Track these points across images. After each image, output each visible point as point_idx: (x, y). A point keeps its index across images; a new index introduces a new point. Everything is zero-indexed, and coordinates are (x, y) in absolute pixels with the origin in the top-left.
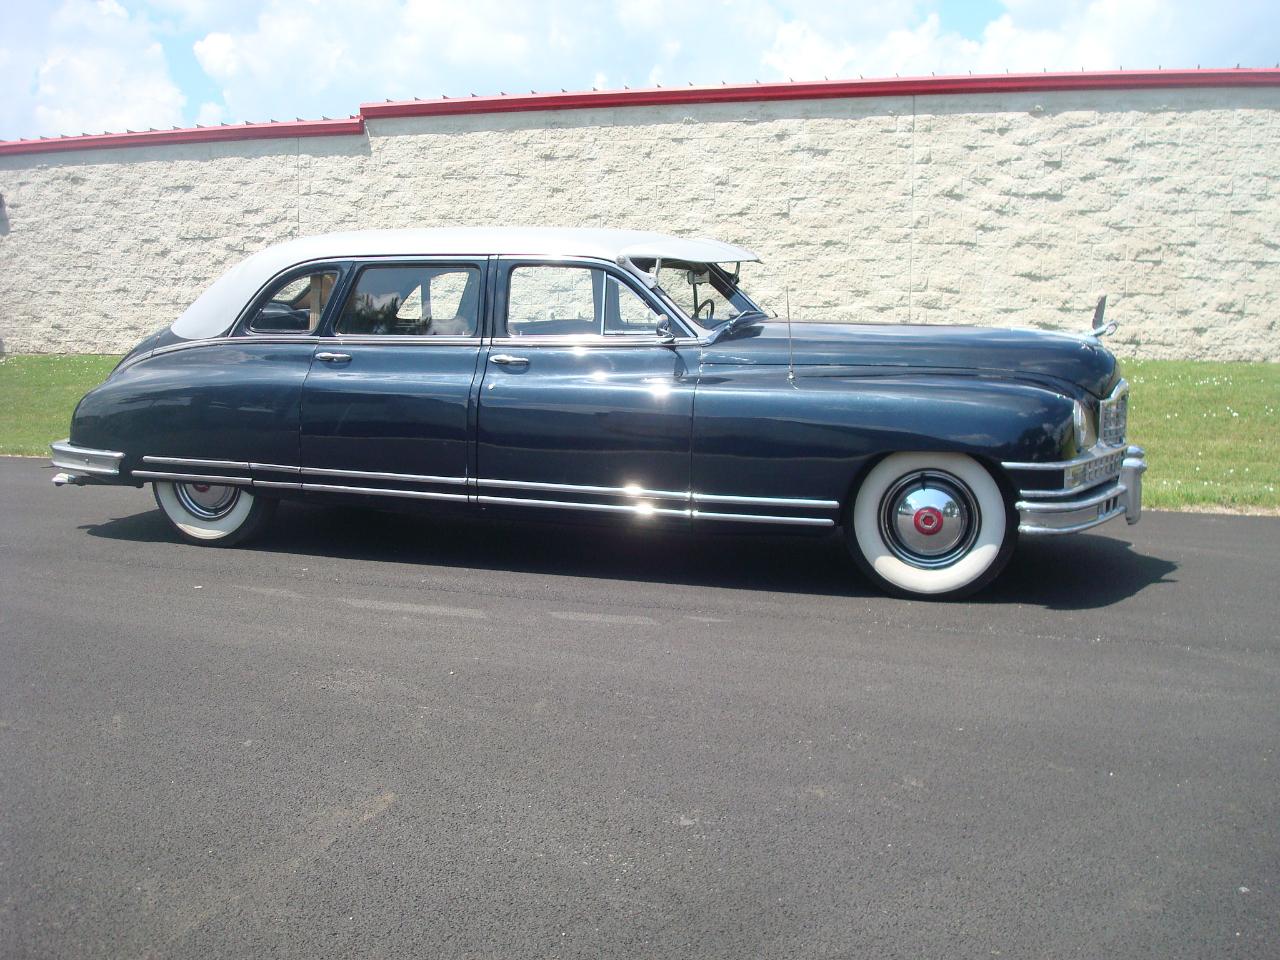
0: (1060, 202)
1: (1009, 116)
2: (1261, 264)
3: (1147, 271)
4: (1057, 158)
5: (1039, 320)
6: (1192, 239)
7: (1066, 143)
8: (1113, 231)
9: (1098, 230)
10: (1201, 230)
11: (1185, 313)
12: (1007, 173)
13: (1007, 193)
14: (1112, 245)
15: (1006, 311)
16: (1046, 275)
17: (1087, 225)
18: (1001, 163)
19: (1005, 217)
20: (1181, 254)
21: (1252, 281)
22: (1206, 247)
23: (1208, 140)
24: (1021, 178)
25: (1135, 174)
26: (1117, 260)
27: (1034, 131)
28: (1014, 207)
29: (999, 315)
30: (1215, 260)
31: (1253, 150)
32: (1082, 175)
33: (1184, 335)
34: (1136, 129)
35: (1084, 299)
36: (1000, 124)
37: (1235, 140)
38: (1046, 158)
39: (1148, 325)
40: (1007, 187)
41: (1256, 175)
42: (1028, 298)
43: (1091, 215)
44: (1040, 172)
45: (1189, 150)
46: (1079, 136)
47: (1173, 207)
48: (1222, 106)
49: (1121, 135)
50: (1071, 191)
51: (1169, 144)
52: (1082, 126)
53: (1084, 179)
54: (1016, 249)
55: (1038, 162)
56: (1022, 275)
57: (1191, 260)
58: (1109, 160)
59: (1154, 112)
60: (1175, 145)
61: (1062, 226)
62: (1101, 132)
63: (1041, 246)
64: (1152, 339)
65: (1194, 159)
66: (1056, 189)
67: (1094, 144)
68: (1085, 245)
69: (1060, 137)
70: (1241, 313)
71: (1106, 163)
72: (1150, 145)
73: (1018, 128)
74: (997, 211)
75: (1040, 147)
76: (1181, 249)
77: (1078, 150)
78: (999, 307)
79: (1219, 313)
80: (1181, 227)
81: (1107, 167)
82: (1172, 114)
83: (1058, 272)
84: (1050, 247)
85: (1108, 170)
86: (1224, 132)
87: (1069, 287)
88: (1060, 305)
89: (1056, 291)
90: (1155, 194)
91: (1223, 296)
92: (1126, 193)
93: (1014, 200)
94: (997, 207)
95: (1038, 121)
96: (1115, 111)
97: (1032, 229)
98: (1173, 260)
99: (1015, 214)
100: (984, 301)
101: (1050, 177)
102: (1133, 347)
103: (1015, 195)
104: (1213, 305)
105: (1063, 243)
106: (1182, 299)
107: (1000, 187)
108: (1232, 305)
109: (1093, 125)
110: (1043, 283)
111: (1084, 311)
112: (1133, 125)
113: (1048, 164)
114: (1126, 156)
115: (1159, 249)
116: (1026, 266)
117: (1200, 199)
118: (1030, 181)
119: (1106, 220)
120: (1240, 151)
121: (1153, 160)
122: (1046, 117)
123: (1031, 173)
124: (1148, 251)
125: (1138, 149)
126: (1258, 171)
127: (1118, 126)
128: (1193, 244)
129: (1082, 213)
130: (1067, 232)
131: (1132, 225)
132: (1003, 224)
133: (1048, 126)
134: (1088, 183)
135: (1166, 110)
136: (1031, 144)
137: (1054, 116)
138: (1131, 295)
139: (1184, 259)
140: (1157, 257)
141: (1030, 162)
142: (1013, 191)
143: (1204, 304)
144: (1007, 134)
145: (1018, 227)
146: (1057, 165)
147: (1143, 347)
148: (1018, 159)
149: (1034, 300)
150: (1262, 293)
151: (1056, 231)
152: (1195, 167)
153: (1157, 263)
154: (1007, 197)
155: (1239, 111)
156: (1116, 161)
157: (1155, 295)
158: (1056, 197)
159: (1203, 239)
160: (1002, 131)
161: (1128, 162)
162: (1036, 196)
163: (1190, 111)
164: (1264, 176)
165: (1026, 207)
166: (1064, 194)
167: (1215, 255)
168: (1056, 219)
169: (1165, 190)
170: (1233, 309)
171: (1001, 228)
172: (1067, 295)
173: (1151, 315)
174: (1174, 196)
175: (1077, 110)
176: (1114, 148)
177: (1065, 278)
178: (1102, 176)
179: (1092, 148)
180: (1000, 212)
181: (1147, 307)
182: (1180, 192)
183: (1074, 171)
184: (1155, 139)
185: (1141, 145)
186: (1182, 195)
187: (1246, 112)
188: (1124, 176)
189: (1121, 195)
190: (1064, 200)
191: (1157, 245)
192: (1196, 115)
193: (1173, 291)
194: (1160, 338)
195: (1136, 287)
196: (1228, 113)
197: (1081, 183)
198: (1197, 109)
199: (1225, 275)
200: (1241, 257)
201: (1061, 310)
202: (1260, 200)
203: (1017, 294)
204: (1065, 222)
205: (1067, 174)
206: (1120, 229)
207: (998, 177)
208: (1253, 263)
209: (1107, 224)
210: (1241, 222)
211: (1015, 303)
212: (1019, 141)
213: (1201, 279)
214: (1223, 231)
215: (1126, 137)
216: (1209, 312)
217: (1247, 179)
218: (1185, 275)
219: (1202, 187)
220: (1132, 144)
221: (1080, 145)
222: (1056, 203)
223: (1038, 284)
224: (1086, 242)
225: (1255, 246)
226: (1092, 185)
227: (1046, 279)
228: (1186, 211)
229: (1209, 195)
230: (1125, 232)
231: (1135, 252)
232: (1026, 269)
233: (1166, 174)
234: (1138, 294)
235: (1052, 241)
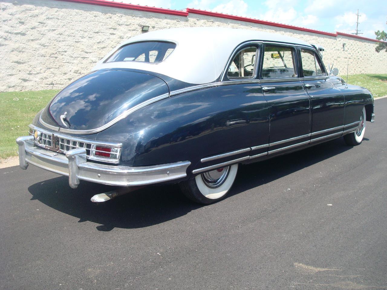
0: (25, 36)
1: (6, 4)
2: (84, 58)
3: (54, 60)
4: (23, 21)
5: (22, 78)
6: (66, 50)
7: (26, 15)
8: (42, 47)
9: (38, 46)
10: (68, 47)
11: (65, 74)
12: (6, 25)
13: (7, 32)
14: (42, 51)
15: (11, 75)
16: (23, 62)
17: (34, 45)
18: (4, 21)
19: (7, 41)
20: (62, 55)
21: (82, 63)
22: (69, 52)
23: (67, 18)
24: (12, 27)
25: (47, 28)
26: (45, 56)
27: (15, 10)
28: (10, 37)
29: (8, 77)
30: (72, 57)
31: (79, 23)
32: (31, 27)
33: (66, 81)
34: (47, 13)
35: (36, 70)
36: (3, 7)
37: (74, 19)
38: (19, 20)
39: (56, 78)
40: (7, 30)
41: (81, 30)
42: (18, 70)
43: (35, 41)
44: (18, 25)
45: (62, 21)
46: (29, 13)
47: (59, 39)
48: (71, 8)
49: (42, 14)
50: (28, 32)
51: (57, 19)
52: (30, 10)
53: (32, 29)
54: (12, 52)
55: (17, 22)
56: (15, 62)
57: (65, 57)
58: (39, 22)
59: (52, 8)
60: (58, 19)
61: (26, 45)
62: (36, 13)
63: (20, 52)
64: (57, 83)
65: (64, 24)
66: (24, 32)
67: (34, 17)
68: (34, 52)
69: (23, 13)
70: (80, 73)
71: (39, 24)
72: (51, 18)
73: (9, 9)
74: (4, 39)
75: (17, 16)
76: (63, 53)
77: (29, 18)
78: (8, 74)
79: (75, 74)
80: (62, 46)
81: (39, 25)
82: (57, 9)
83: (27, 61)
84: (23, 52)
85: (39, 26)
86: (71, 16)
87: (31, 66)
88: (28, 72)
89: (26, 68)
90: (54, 35)
91: (76, 68)
92: (45, 34)
93: (10, 35)
94: (4, 37)
95: (15, 7)
96: (40, 6)
97: (16, 45)
98: (61, 57)
99: (10, 40)
100: (3, 72)
101: (21, 27)
102: (52, 85)
103: (10, 33)
104: (73, 71)
105: (28, 51)
106: (65, 69)
107: (5, 30)
108: (78, 71)
109: (34, 10)
110: (22, 65)
111: (36, 74)
112: (46, 11)
113: (20, 22)
114: (44, 22)
115: (56, 53)
116: (16, 59)
117: (67, 37)
118: (15, 28)
119: (40, 43)
120: (76, 23)
121: (53, 24)
122: (18, 6)
123: (15, 25)
124: (53, 54)
125: (47, 19)
126: (81, 29)
127: (41, 11)
128: (66, 52)
129: (32, 40)
130: (28, 47)
131: (48, 45)
132: (7, 44)
133: (19, 9)
134: (33, 30)
135: (55, 7)
136: (14, 15)
137: (21, 5)
138: (50, 68)
139: (63, 56)
140: (56, 56)
141: (14, 22)
142: (9, 31)
143: (71, 71)
144: (5, 11)
145: (12, 45)
146: (23, 23)
147: (55, 86)
148: (10, 20)
149: (20, 71)
150: (85, 67)
151: (25, 46)
152: (64, 27)
153: (56, 58)
154: (7, 34)
155: (75, 10)
156: (41, 23)
157: (57, 68)
158: (24, 34)
159: (68, 50)
160: (4, 9)
161: (45, 23)
162: (17, 34)
163: (62, 8)
164: (83, 31)
165: (13, 37)
166: (26, 33)
167: (72, 55)
168: (24, 42)
169: (57, 33)
170: (78, 72)
171: (6, 45)
172: (30, 69)
173: (56, 75)
174: (59, 36)
175: (28, 4)
176: (42, 18)
177: (29, 63)
178: (38, 28)
179: (34, 18)
180: (5, 39)
181: (55, 72)
182: (61, 34)
183: (29, 26)
184: (53, 17)
185: (48, 18)
186: (61, 36)
187: (77, 11)
188: (44, 28)
189: (44, 35)
190: (26, 36)
191: (56, 52)
192: (64, 10)
193: (61, 67)
194: (59, 82)
195: (51, 66)
196: (72, 10)
197: (31, 30)
198: (64, 8)
199: (75, 61)
200: (79, 56)
201: (28, 74)
202: (82, 38)
203: (14, 69)
204: (27, 43)
205: (26, 27)
206: (44, 46)
207: (4, 26)
208: (82, 58)
209: (40, 44)
210: (78, 45)
211: (14, 72)
212: (10, 13)
213: (69, 63)
214: (73, 47)
215: (44, 15)
216: (72, 73)
217: (79, 32)
218: (64, 61)
219: (66, 33)
220: (46, 18)
221: (30, 16)
222: (24, 37)
223: (20, 65)
224: (35, 51)
225: (82, 52)
226: (35, 30)
227: (23, 63)
228: (63, 41)
229: (69, 36)
230: (46, 47)
231: (49, 54)
233: (56, 28)
234: (51, 68)
235: (23, 50)
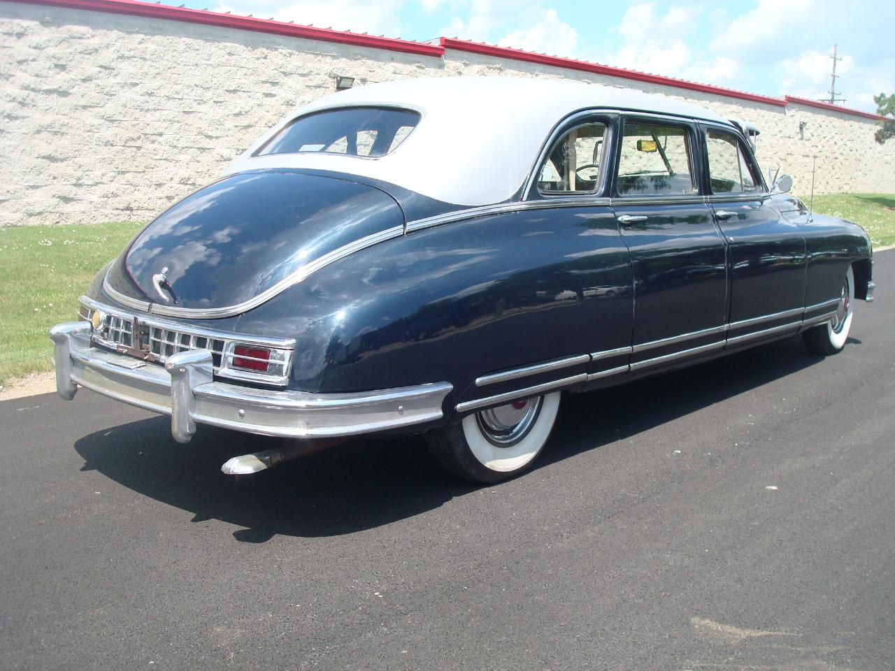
0: (68, 98)
1: (26, 23)
2: (203, 149)
3: (133, 154)
4: (63, 62)
5: (60, 194)
6: (161, 130)
7: (69, 50)
8: (107, 123)
9: (97, 122)
10: (166, 124)
11: (160, 185)
12: (25, 71)
13: (27, 88)
14: (108, 133)
15: (33, 187)
16: (62, 157)
17: (88, 118)
18: (20, 62)
19: (26, 108)
20: (153, 142)
21: (198, 162)
22: (169, 136)
23: (165, 58)
24: (37, 76)
25: (119, 80)
26: (112, 145)
27: (45, 38)
28: (32, 100)
29: (27, 191)
30: (175, 147)
31: (193, 68)
32: (83, 78)
33: (160, 202)
34: (118, 44)
35: (92, 176)
36: (18, 29)
37: (182, 59)
38: (55, 61)
39: (137, 195)
40: (27, 83)
41: (196, 86)
42: (50, 176)
43: (91, 109)
44: (51, 72)
45: (154, 64)
46: (79, 46)
47: (146, 106)
48: (173, 34)
49: (108, 48)
50: (74, 90)
51: (141, 58)
52: (80, 38)
53: (84, 80)
54: (37, 135)
55: (49, 64)
56: (44, 157)
57: (160, 146)
58: (101, 66)
59: (129, 33)
60: (145, 59)
61: (71, 118)
62: (95, 44)
63: (56, 133)
64: (141, 206)
65: (157, 71)
66: (64, 88)
67: (90, 54)
68: (89, 133)
69: (64, 45)
70: (193, 184)
71: (100, 69)
72: (128, 58)
73: (33, 34)
74: (20, 103)
75: (51, 51)
76: (154, 137)
77: (78, 57)
78: (27, 184)
79: (181, 185)
80: (152, 121)
81: (100, 72)
82: (142, 36)
83: (71, 155)
84: (63, 134)
85: (101, 75)
86: (174, 53)
87: (80, 166)
88: (74, 181)
89: (70, 170)
90: (134, 96)
91: (184, 173)
92: (114, 93)
93: (32, 94)
94: (20, 99)
95: (46, 30)
96: (103, 29)
97: (48, 119)
98: (150, 146)
99: (34, 106)
100: (15, 179)
101: (58, 77)
102: (128, 212)
103: (33, 90)
104: (177, 179)
105: (72, 131)
106: (158, 176)
107: (21, 83)
108: (189, 179)
109: (89, 38)
110: (59, 164)
111: (92, 185)
112: (116, 41)
113: (57, 66)
114: (112, 65)
115: (139, 138)
116: (46, 150)
117: (163, 101)
118: (44, 79)
119: (102, 114)
120: (186, 68)
121: (131, 70)
122: (53, 28)
123: (44, 72)
124: (133, 139)
125: (120, 60)
126: (197, 83)
127: (106, 41)
128: (161, 135)
129: (85, 107)
130: (75, 123)
131: (121, 119)
132: (25, 114)
133: (54, 35)
134: (87, 84)
135: (137, 32)
136: (43, 48)
137: (59, 26)
138: (123, 173)
139: (156, 145)
140: (138, 143)
141: (43, 64)
142: (32, 87)
143: (172, 179)
144: (22, 39)
145: (37, 118)
146: (63, 68)
147: (135, 212)
148: (34, 60)
149: (54, 178)
150: (205, 170)
151: (66, 121)
152: (159, 77)
153: (139, 148)
154: (28, 91)
155: (184, 39)
156: (105, 68)
157: (140, 172)
158: (64, 94)
159: (166, 131)
160: (20, 35)
161: (113, 69)
162: (49, 92)
163: (153, 35)
164: (201, 87)
165: (42, 101)
166: (70, 91)
167: (175, 143)
168: (66, 112)
169: (141, 92)
170: (189, 182)
171: (23, 118)
172: (79, 173)
173: (138, 188)
174: (147, 98)
175: (76, 24)
176: (106, 57)
177: (77, 160)
178: (97, 79)
179: (88, 56)
180: (23, 104)
181: (135, 181)
182: (150, 95)
183: (75, 74)
184: (132, 53)
185: (122, 57)
186: (151, 97)
187: (188, 40)
188: (112, 80)
189: (111, 95)
190: (71, 96)
191: (139, 134)
192: (157, 38)
193: (151, 170)
194: (146, 205)
195: (126, 167)
196: (177, 39)
197: (82, 84)
198: (157, 34)
199: (181, 157)
200: (191, 145)
201: (75, 185)
202: (199, 104)
203: (41, 173)
204: (72, 114)
205: (71, 76)
206: (112, 121)
207: (18, 73)
208: (198, 149)
209: (103, 117)
210: (190, 119)
211: (40, 180)
212: (34, 45)
213: (168, 160)
214: (179, 125)
215: (112, 49)
216: (173, 184)
217: (191, 89)
218: (157, 157)
219: (163, 92)
220: (116, 56)
221: (80, 53)
222: (64, 99)
223: (55, 165)
224: (89, 131)
225: (199, 137)
226: (91, 85)
227: (62, 161)
228: (155, 110)
229: (169, 98)
230: (116, 124)
231: (124, 139)
232: (47, 153)
233: (140, 81)
234: (128, 172)
235: (64, 130)
